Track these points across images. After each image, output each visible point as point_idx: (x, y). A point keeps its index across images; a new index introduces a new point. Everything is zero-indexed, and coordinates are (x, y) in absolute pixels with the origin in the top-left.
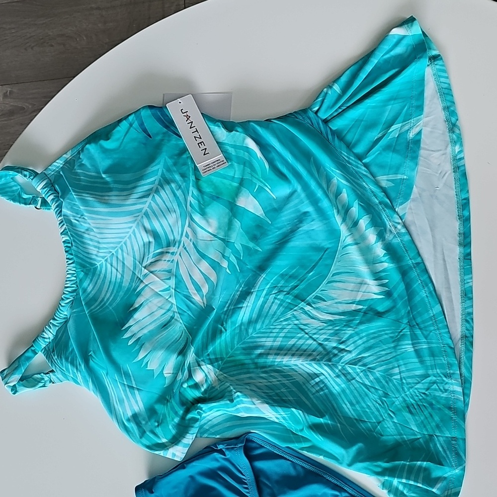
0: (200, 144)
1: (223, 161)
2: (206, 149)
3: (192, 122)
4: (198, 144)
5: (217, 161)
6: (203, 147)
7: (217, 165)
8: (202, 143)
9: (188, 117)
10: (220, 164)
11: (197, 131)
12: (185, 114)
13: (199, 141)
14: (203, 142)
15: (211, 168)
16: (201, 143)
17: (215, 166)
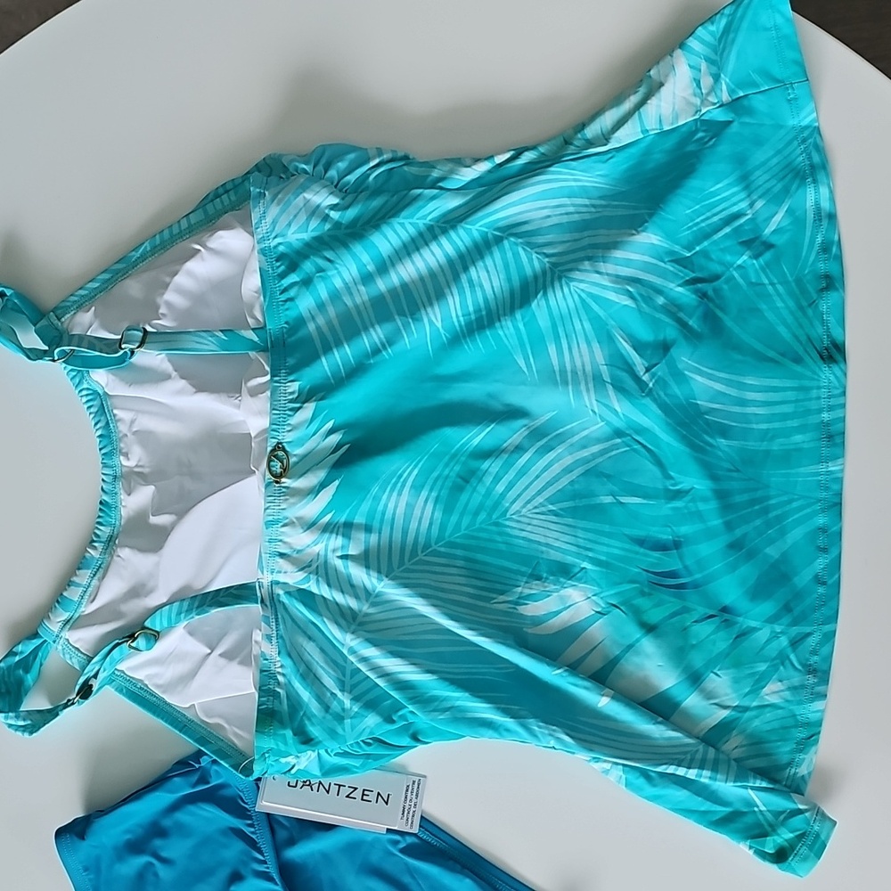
0: (365, 798)
1: (414, 782)
2: (379, 794)
3: (320, 783)
4: (362, 799)
5: (407, 790)
6: (373, 796)
7: (414, 796)
8: (366, 793)
9: (308, 783)
10: (415, 791)
11: (340, 786)
12: (300, 784)
13: (358, 794)
14: (364, 790)
15: (413, 809)
16: (363, 794)
17: (414, 800)
